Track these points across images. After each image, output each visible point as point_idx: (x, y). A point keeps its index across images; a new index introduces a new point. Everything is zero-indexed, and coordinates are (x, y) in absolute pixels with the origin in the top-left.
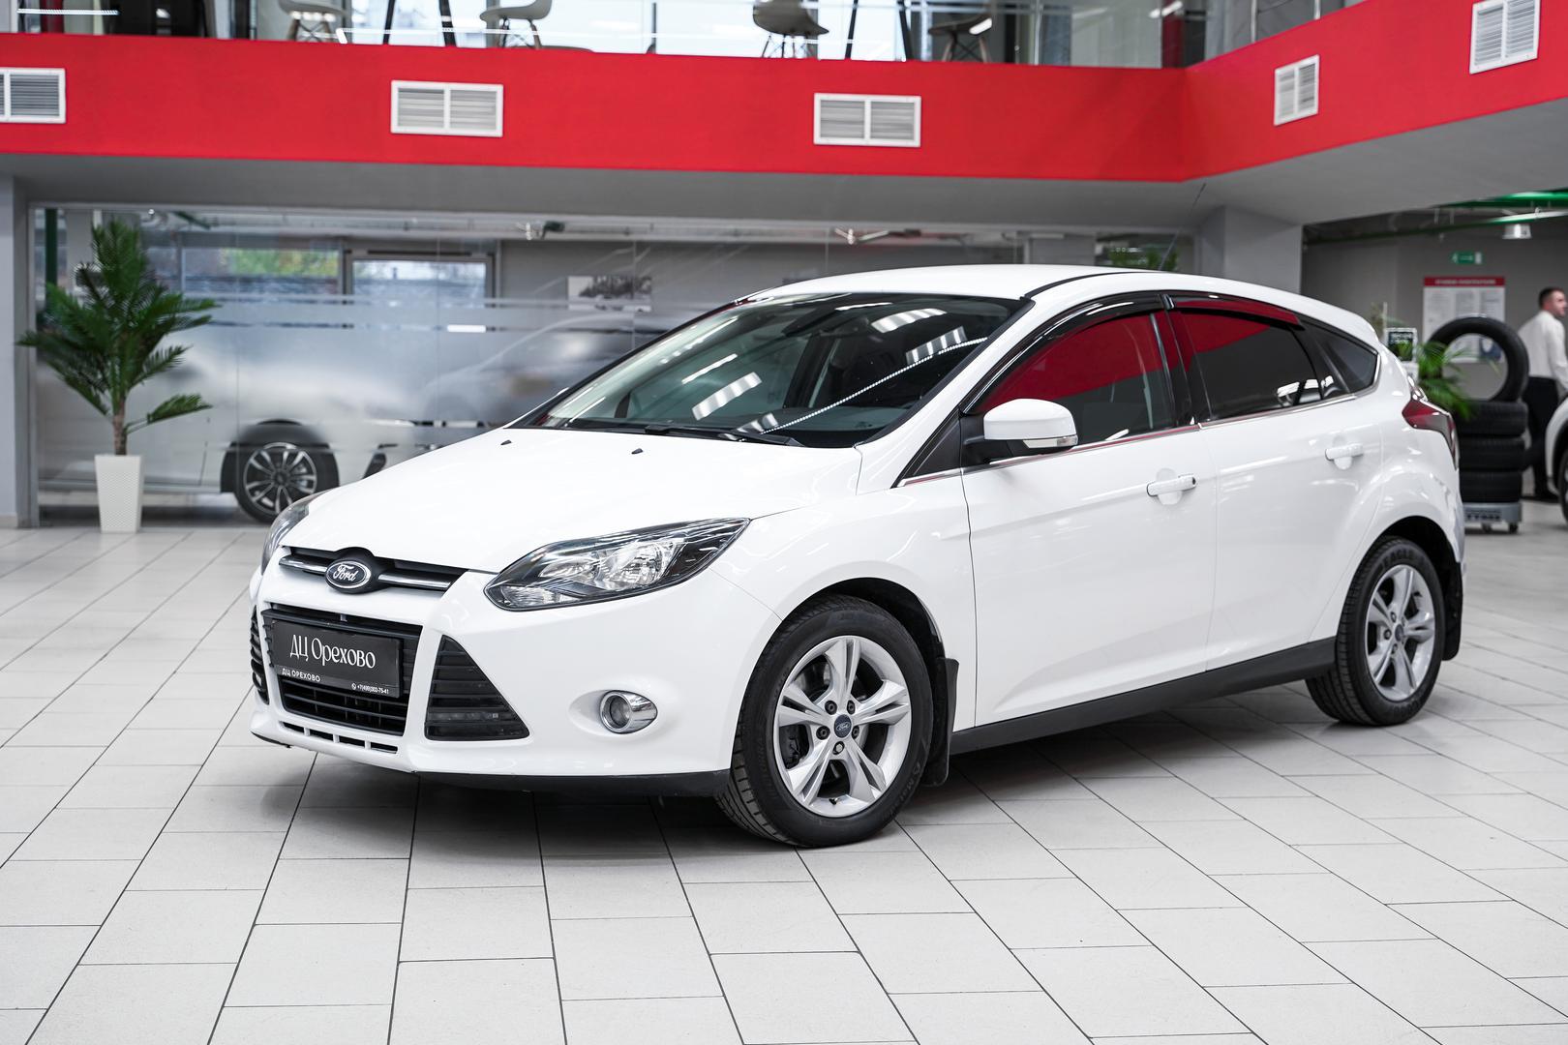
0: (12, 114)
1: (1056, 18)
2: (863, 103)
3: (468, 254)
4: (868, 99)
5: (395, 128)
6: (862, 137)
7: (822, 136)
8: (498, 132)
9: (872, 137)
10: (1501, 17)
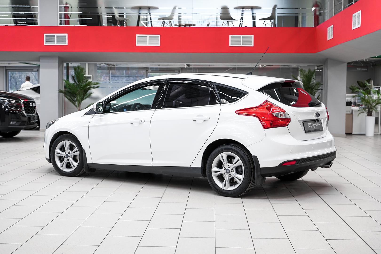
0: (57, 43)
1: (304, 16)
2: (241, 37)
3: (174, 71)
4: (242, 36)
5: (137, 45)
6: (240, 44)
7: (231, 44)
8: (159, 45)
9: (242, 44)
10: (356, 17)
